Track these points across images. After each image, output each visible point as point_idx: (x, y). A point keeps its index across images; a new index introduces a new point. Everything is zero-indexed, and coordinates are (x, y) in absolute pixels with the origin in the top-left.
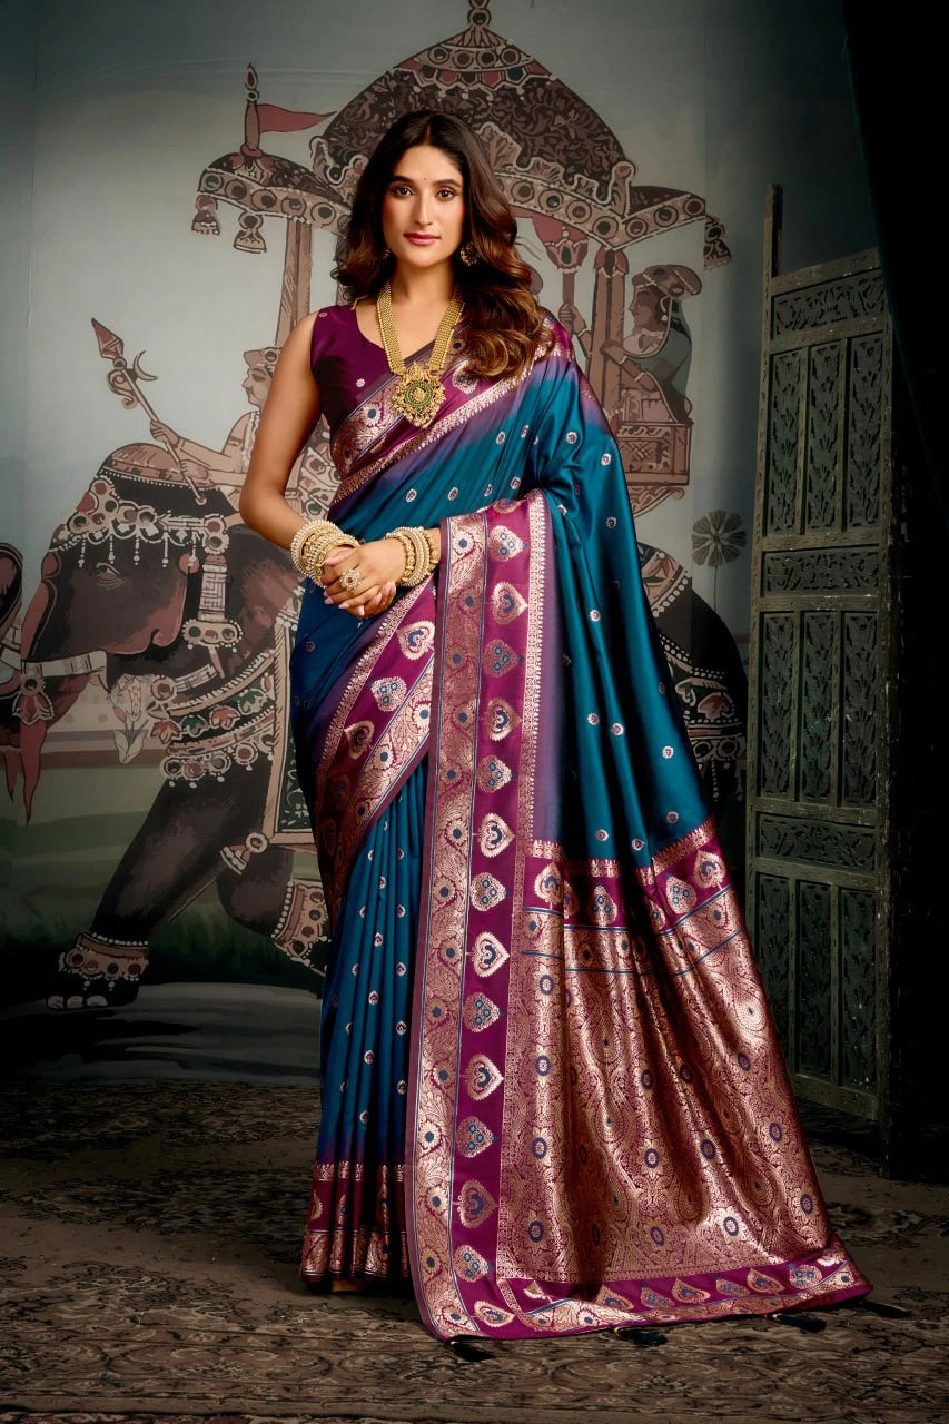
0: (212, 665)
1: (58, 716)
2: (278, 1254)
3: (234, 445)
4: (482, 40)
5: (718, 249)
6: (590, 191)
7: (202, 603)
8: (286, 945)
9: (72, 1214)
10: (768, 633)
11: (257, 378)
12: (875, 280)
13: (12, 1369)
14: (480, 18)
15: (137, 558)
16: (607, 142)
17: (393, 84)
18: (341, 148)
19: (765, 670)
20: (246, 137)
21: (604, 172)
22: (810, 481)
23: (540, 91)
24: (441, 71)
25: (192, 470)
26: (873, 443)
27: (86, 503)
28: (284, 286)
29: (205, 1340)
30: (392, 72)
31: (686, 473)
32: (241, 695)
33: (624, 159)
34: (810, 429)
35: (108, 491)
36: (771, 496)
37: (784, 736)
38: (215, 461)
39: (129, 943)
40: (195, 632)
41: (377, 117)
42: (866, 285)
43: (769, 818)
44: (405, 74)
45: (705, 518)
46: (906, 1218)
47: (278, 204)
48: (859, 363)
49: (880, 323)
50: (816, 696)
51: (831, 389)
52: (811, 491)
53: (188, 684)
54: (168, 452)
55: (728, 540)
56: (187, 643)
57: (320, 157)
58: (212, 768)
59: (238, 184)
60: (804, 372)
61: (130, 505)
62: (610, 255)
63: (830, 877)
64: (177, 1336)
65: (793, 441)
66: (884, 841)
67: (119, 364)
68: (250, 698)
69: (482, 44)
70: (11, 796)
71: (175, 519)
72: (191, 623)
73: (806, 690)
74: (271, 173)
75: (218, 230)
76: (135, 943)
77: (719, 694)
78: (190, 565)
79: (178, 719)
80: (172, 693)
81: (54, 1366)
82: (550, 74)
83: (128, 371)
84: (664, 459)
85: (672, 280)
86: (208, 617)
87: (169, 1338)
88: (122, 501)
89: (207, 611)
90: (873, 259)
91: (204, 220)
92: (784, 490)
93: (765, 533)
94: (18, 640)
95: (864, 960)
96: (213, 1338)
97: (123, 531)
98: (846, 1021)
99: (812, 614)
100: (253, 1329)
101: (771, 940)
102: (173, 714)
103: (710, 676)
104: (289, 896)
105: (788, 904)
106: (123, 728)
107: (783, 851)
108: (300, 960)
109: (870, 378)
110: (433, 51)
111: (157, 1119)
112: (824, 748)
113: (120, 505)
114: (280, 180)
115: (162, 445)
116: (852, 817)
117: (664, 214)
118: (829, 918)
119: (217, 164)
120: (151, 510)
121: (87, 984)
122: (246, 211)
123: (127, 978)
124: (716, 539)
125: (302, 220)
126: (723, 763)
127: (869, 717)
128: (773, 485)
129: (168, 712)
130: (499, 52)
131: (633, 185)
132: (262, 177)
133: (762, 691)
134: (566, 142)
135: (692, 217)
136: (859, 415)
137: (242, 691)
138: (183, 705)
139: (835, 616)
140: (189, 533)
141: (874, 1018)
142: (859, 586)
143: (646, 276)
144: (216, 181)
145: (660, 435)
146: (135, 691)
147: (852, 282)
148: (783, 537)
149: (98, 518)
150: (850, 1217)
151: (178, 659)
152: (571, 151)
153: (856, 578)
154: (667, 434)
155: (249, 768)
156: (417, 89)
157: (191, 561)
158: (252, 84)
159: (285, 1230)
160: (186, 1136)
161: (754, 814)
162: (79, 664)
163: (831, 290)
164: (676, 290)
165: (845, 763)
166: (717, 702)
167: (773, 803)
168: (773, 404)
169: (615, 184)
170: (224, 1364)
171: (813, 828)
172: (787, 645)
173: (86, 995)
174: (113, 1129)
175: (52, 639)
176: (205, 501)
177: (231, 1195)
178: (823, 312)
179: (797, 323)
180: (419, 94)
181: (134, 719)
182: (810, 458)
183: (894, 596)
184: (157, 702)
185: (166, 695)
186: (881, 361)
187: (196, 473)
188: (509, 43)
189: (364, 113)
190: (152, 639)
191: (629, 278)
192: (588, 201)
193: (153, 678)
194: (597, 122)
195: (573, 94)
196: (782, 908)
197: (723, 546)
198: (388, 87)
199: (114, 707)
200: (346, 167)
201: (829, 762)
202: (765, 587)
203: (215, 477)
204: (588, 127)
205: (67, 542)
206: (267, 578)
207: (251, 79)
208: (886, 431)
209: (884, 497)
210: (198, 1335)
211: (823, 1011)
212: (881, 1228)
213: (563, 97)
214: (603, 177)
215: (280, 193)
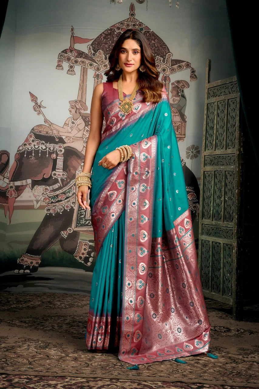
0: (59, 183)
1: (18, 196)
2: (75, 337)
3: (66, 125)
4: (133, 21)
5: (194, 76)
6: (161, 60)
7: (57, 167)
8: (77, 257)
9: (20, 326)
10: (206, 177)
11: (72, 108)
12: (235, 84)
13: (5, 364)
14: (132, 15)
15: (40, 155)
16: (165, 48)
17: (109, 32)
18: (95, 48)
19: (205, 186)
20: (71, 45)
21: (164, 55)
22: (217, 137)
23: (148, 34)
24: (122, 28)
25: (55, 132)
26: (234, 127)
27: (27, 140)
28: (80, 84)
29: (55, 358)
30: (109, 28)
31: (185, 135)
32: (67, 191)
33: (170, 52)
34: (218, 123)
35: (33, 137)
36: (207, 141)
37: (209, 204)
38: (61, 130)
39: (36, 256)
40: (55, 174)
41: (105, 40)
42: (232, 86)
43: (205, 225)
44: (112, 29)
45: (189, 147)
46: (240, 330)
47: (79, 62)
48: (231, 106)
49: (236, 95)
50: (218, 193)
51: (223, 113)
52: (217, 139)
53: (53, 188)
54: (49, 127)
55: (195, 152)
56: (53, 177)
57: (90, 50)
58: (59, 210)
59: (69, 57)
60: (216, 108)
61: (39, 141)
62: (165, 77)
63: (221, 241)
64: (48, 356)
65: (213, 126)
66: (235, 231)
67: (36, 104)
68: (69, 192)
69: (133, 22)
70: (6, 217)
71: (50, 145)
72: (54, 172)
73: (216, 192)
74: (77, 54)
75: (63, 69)
76: (37, 256)
77: (192, 193)
78: (54, 157)
79: (50, 197)
80: (48, 190)
81: (16, 364)
82: (150, 30)
83: (39, 106)
84: (179, 131)
85: (182, 84)
86: (58, 171)
87: (46, 357)
88: (36, 140)
89: (58, 169)
90: (235, 79)
91: (59, 66)
92: (211, 139)
93: (205, 151)
94: (8, 176)
95: (229, 263)
96: (58, 357)
97: (36, 148)
98: (225, 279)
99: (218, 172)
100: (68, 355)
101: (205, 257)
102: (48, 196)
103: (190, 188)
104: (78, 244)
105: (210, 248)
106: (35, 199)
107: (209, 234)
108: (81, 261)
109: (233, 110)
110: (120, 23)
111: (43, 302)
112: (220, 207)
113: (36, 141)
114: (79, 56)
115: (47, 125)
116: (227, 225)
117: (180, 67)
118: (220, 252)
119: (63, 52)
120: (44, 142)
121: (25, 267)
122: (70, 64)
123: (35, 265)
124: (192, 152)
125: (85, 67)
126: (193, 211)
127: (232, 199)
128: (208, 138)
129: (47, 195)
130: (137, 24)
131: (172, 59)
132: (75, 55)
133: (204, 192)
134: (155, 48)
135: (187, 68)
136: (230, 119)
137: (67, 190)
138: (51, 194)
139: (223, 172)
140: (54, 148)
141: (232, 278)
142: (230, 164)
143: (175, 83)
144: (63, 56)
145: (178, 125)
146: (39, 190)
147: (229, 85)
148: (210, 151)
149: (30, 144)
150: (225, 330)
151: (50, 181)
152: (156, 50)
153: (229, 162)
154: (180, 124)
155: (68, 211)
156: (116, 33)
157: (54, 156)
158: (72, 31)
159: (76, 330)
160: (50, 307)
161: (201, 224)
162: (24, 182)
163: (224, 87)
164: (183, 87)
165: (225, 211)
166: (192, 195)
167: (206, 221)
168: (208, 117)
169: (167, 59)
170: (60, 364)
171: (217, 228)
172: (210, 180)
173: (24, 270)
174: (31, 304)
175: (17, 175)
176: (58, 140)
177: (63, 322)
178: (221, 92)
179: (214, 95)
180: (116, 34)
181: (38, 197)
182: (217, 131)
183: (239, 167)
184: (44, 193)
185: (47, 191)
186: (236, 105)
187: (56, 133)
188: (140, 21)
189: (102, 39)
190: (43, 176)
191: (170, 83)
192: (160, 63)
193: (44, 186)
194: (163, 42)
195: (156, 35)
196: (208, 249)
197: (194, 154)
198: (108, 32)
199: (33, 194)
200: (97, 53)
201: (221, 211)
202: (205, 165)
203: (61, 134)
204: (160, 44)
205: (21, 150)
206: (74, 160)
207: (72, 30)
208: (238, 124)
209: (237, 141)
210: (54, 356)
211: (219, 276)
212: (233, 332)
213: (154, 36)
214: (164, 57)
215: (79, 59)
